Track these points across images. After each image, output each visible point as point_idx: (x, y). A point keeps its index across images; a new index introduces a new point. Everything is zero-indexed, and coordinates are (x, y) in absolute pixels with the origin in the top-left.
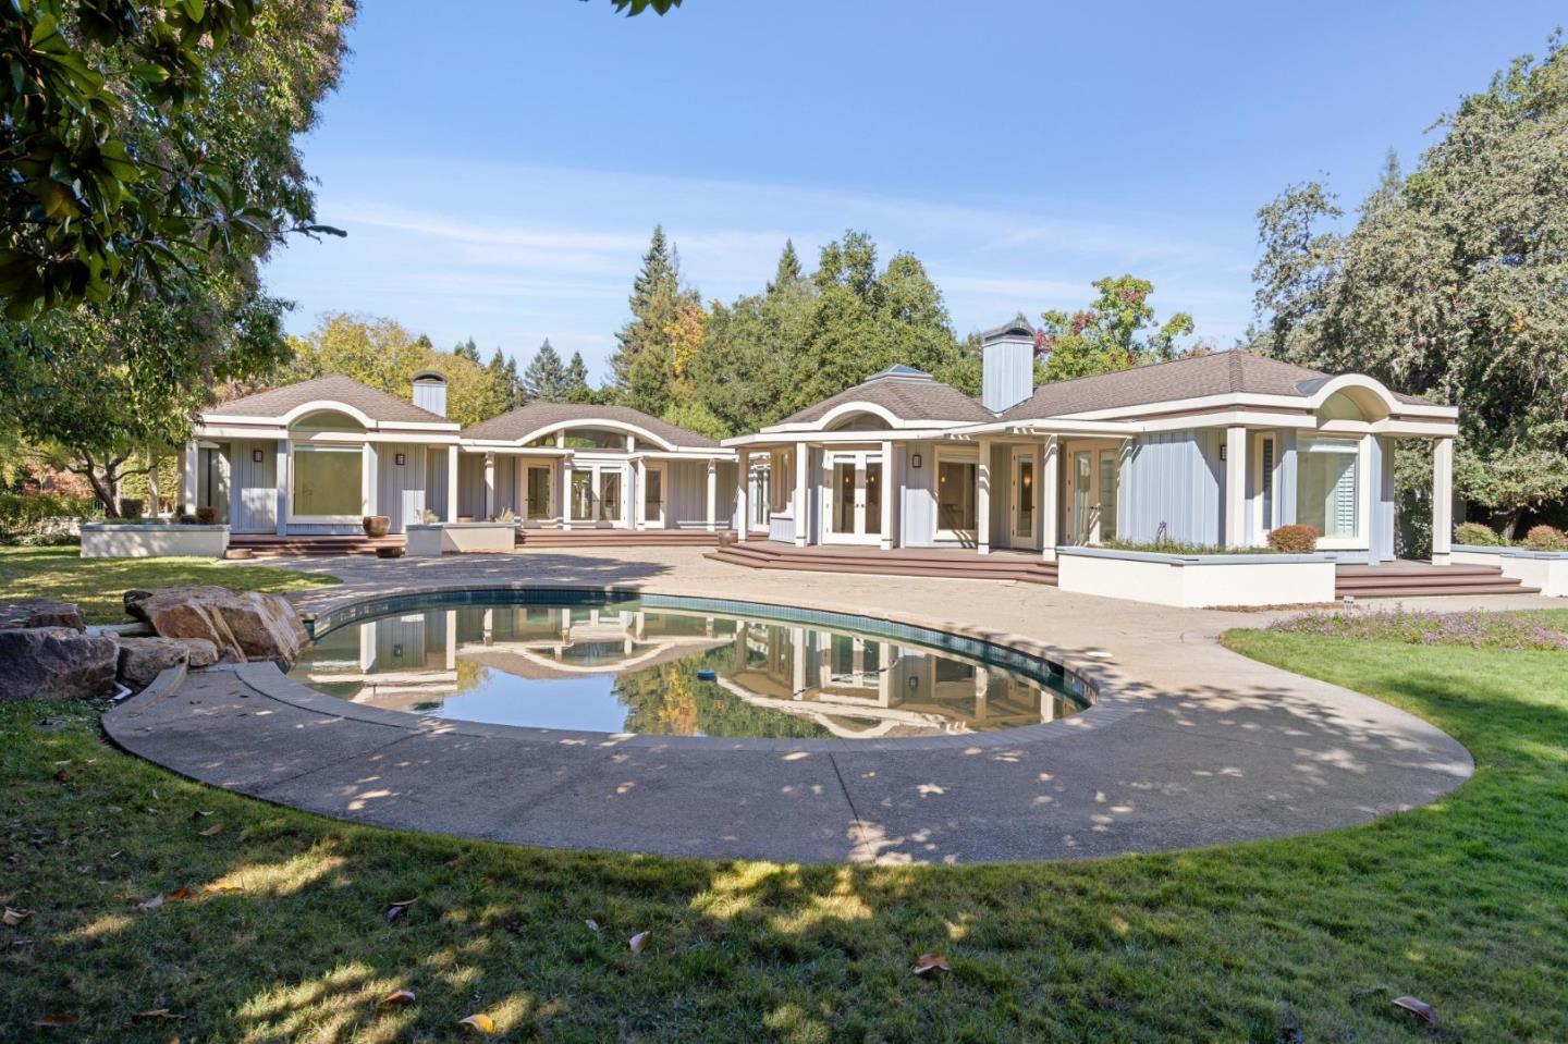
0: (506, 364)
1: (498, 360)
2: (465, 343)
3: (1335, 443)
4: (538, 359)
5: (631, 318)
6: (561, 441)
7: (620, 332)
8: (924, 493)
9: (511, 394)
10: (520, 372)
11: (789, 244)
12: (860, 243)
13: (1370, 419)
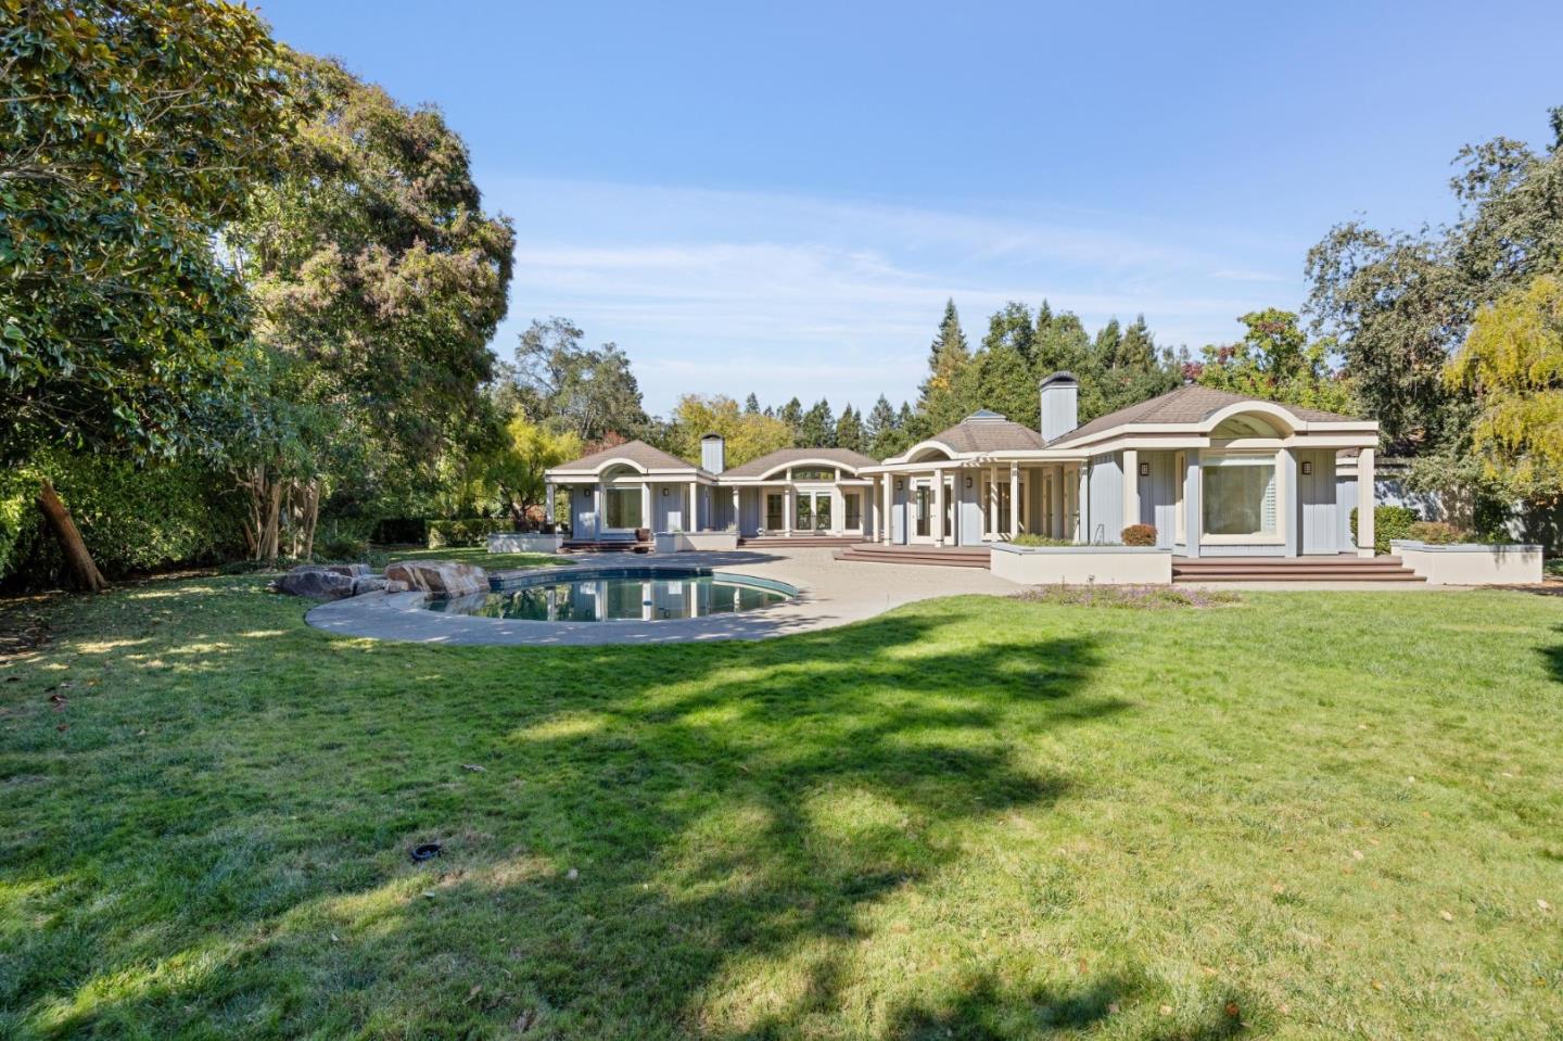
0: (854, 413)
1: (848, 412)
2: (820, 402)
3: (1250, 458)
4: (876, 409)
5: (930, 374)
6: (789, 475)
7: (921, 385)
8: (974, 506)
9: (857, 437)
10: (863, 420)
11: (1045, 304)
12: (1018, 309)
13: (1282, 436)
